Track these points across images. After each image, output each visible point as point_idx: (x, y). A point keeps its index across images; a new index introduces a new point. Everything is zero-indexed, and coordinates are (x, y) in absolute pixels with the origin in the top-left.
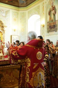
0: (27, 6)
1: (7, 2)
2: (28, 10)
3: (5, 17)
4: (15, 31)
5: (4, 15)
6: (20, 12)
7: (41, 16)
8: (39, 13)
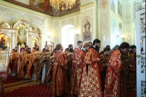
0: (61, 16)
1: (43, 11)
2: (62, 20)
3: (42, 24)
4: (49, 37)
5: (41, 23)
6: (54, 21)
7: (75, 26)
8: (73, 24)
